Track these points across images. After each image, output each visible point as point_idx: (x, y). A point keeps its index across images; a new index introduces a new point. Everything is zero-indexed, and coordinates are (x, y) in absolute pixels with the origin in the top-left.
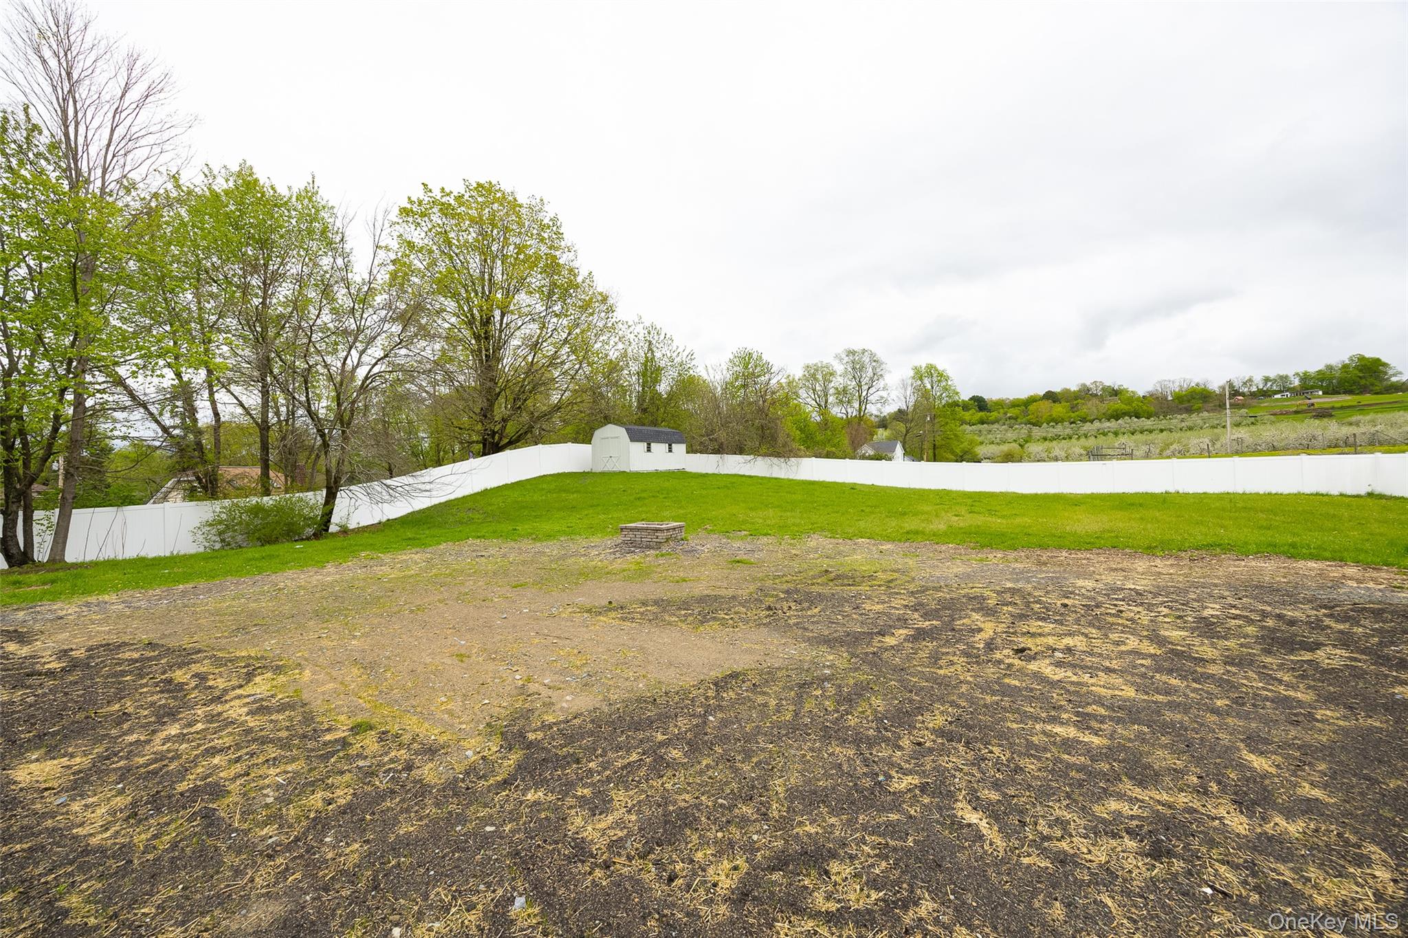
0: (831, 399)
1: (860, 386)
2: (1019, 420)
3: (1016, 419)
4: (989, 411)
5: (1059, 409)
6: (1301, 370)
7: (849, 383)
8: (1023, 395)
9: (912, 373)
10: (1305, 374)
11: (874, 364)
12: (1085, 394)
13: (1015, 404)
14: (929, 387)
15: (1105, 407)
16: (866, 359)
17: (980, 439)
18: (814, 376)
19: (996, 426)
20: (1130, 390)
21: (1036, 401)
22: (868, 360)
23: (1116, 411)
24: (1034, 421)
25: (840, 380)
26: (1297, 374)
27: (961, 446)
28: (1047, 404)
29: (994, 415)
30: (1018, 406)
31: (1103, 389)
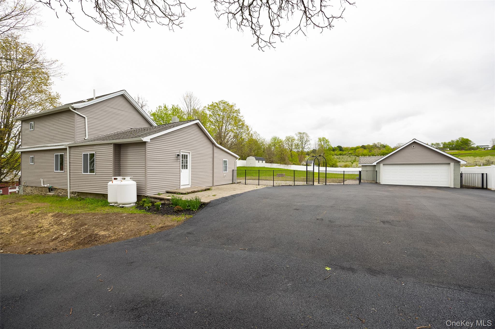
0: (294, 147)
1: (302, 144)
2: (352, 155)
3: (351, 154)
4: (343, 151)
5: (365, 151)
6: (443, 142)
7: (299, 142)
8: (355, 146)
9: (318, 140)
10: (445, 143)
11: (307, 137)
12: (375, 146)
13: (352, 149)
14: (323, 144)
15: (380, 151)
16: (304, 135)
17: (340, 160)
18: (288, 140)
19: (345, 156)
20: (389, 146)
21: (358, 148)
22: (305, 136)
23: (383, 153)
24: (357, 155)
25: (297, 141)
26: (442, 143)
27: (332, 162)
28: (362, 149)
29: (344, 152)
30: (353, 150)
31: (380, 145)
